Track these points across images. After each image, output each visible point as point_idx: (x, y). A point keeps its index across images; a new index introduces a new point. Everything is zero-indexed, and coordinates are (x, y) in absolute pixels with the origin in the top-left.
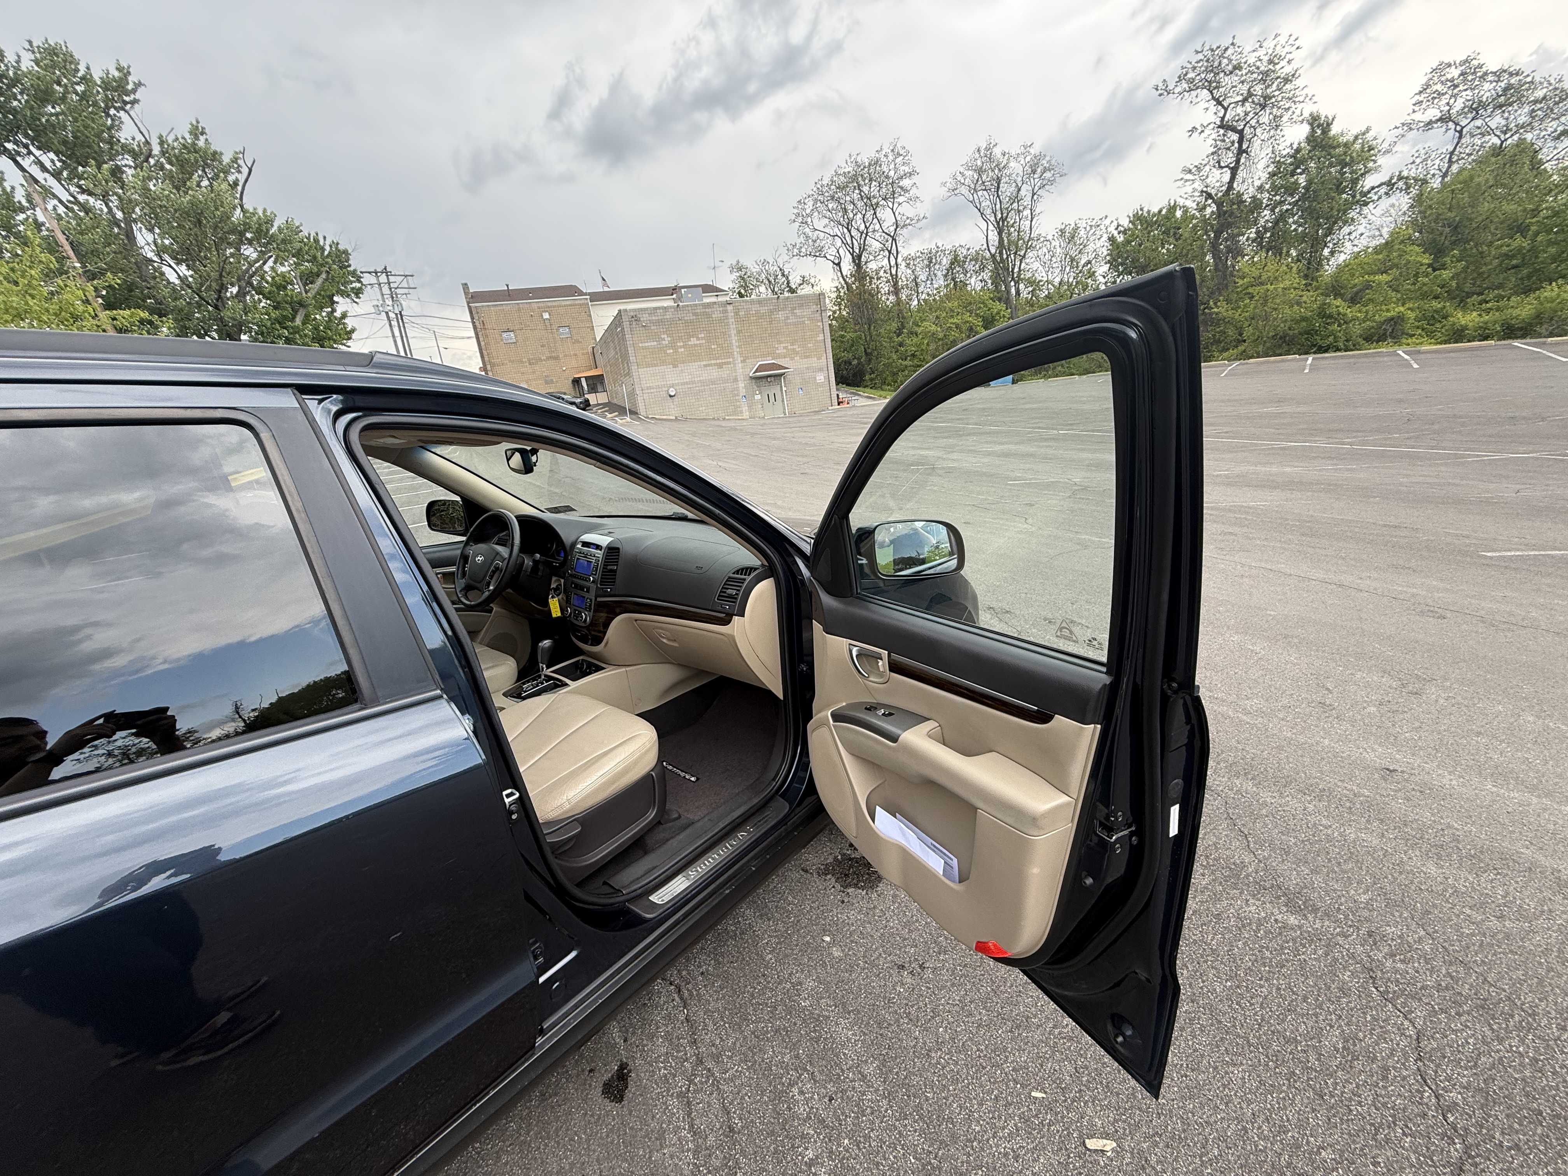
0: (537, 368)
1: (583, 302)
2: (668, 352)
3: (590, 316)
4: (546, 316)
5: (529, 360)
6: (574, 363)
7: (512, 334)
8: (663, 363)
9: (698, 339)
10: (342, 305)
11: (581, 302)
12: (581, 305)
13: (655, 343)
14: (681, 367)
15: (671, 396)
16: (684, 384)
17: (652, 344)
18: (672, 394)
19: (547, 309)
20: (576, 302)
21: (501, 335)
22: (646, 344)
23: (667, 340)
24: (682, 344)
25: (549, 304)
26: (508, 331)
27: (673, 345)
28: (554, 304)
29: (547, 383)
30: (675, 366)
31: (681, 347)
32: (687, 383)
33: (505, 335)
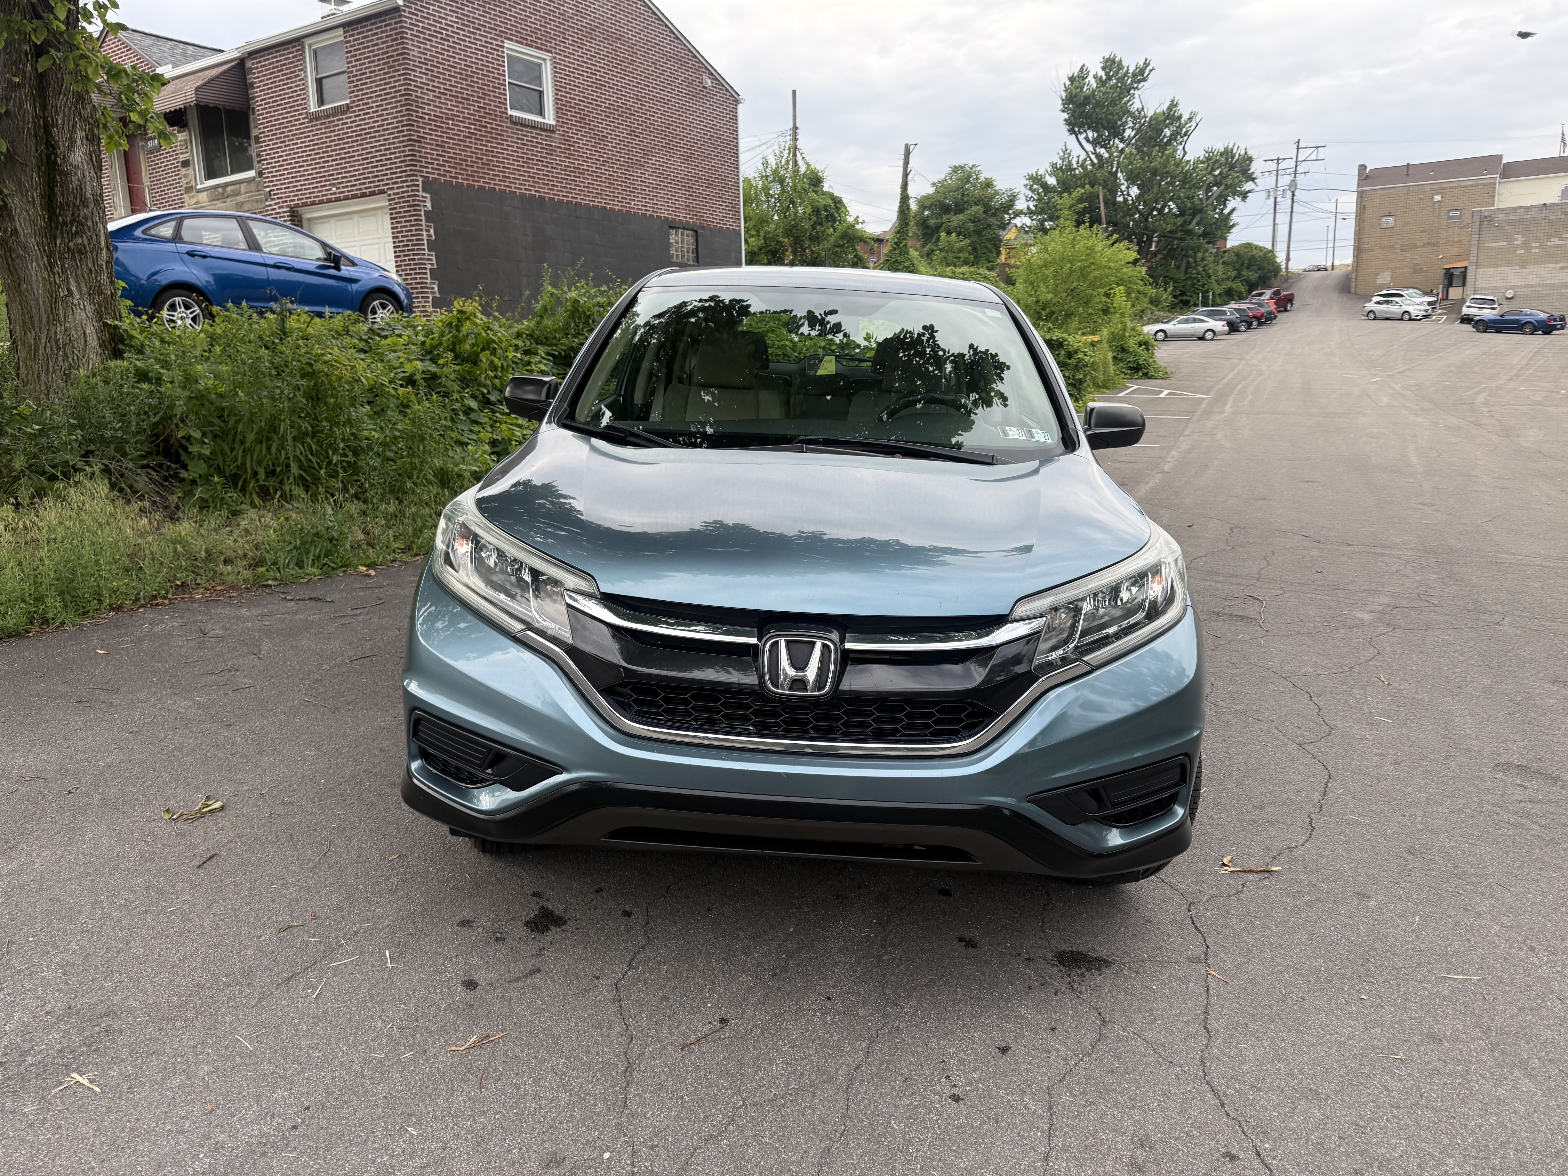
0: (1408, 255)
1: (1489, 181)
2: (1518, 252)
3: (1493, 197)
4: (1437, 198)
5: (1402, 246)
6: (1455, 251)
7: (1392, 219)
8: (1509, 263)
9: (1561, 239)
10: (1232, 203)
11: (1486, 182)
12: (1484, 185)
13: (1505, 243)
14: (1530, 268)
15: (1507, 299)
16: (1526, 286)
17: (1501, 244)
18: (1510, 296)
19: (1440, 190)
20: (1480, 182)
21: (1379, 220)
22: (1494, 245)
23: (1520, 239)
24: (1538, 244)
25: (1446, 185)
26: (1390, 215)
27: (1526, 246)
28: (1451, 185)
29: (1415, 271)
30: (1522, 267)
31: (1536, 248)
32: (1532, 286)
33: (1384, 220)
